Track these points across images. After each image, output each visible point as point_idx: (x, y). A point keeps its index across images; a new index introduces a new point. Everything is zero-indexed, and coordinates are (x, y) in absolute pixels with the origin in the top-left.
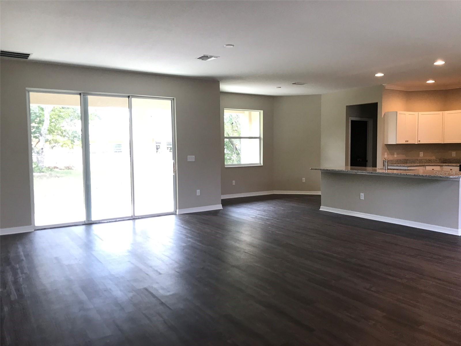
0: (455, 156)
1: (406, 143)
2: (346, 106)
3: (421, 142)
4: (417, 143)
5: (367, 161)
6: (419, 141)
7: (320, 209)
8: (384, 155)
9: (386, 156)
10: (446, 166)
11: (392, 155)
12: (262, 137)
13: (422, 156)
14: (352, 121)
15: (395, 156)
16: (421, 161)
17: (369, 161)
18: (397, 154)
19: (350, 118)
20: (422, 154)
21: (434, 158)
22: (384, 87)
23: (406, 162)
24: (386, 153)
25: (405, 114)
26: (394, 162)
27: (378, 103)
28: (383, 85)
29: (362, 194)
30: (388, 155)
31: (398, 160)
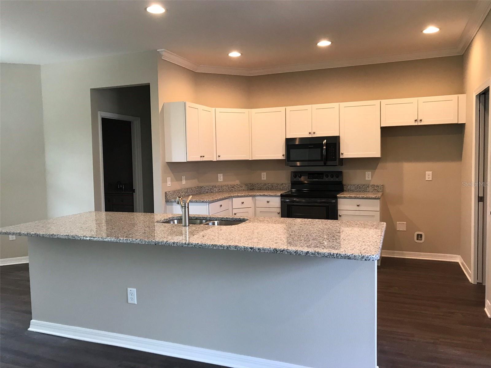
0: (265, 179)
1: (201, 160)
2: (91, 89)
3: (222, 158)
4: (215, 160)
5: (135, 190)
6: (219, 156)
7: (30, 329)
8: (167, 182)
9: (169, 183)
10: (260, 195)
11: (177, 180)
13: (222, 180)
14: (104, 120)
15: (184, 182)
16: (221, 189)
17: (137, 191)
18: (186, 179)
19: (99, 112)
20: (222, 178)
21: (237, 182)
22: (159, 55)
23: (199, 191)
24: (169, 179)
25: (198, 109)
26: (182, 193)
27: (150, 85)
28: (158, 50)
29: (131, 290)
30: (172, 181)
31: (188, 190)
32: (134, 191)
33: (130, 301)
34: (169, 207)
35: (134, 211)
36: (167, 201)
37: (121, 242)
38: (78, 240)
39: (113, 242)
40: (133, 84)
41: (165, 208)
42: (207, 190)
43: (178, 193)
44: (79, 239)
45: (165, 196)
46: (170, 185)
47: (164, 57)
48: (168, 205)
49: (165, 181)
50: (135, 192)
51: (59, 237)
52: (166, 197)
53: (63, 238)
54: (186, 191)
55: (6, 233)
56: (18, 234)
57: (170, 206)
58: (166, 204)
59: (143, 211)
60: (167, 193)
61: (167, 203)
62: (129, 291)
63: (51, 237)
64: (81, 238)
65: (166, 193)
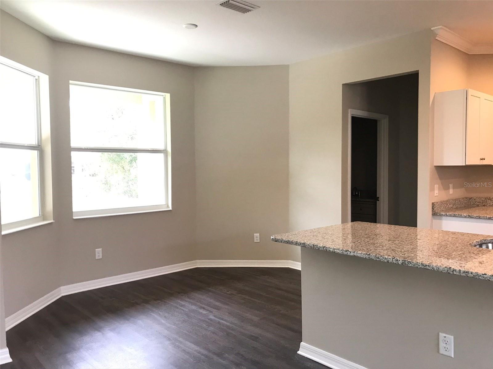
1: (480, 164)
2: (343, 85)
5: (379, 197)
7: (299, 352)
8: (434, 191)
9: (436, 192)
11: (444, 189)
12: (169, 149)
15: (451, 191)
17: (381, 199)
18: (453, 188)
19: (350, 110)
22: (434, 34)
23: (467, 204)
24: (436, 186)
25: (480, 98)
26: (450, 204)
27: (418, 73)
28: (432, 29)
29: (445, 337)
30: (439, 189)
31: (456, 201)
32: (377, 199)
33: (442, 351)
34: (436, 221)
35: (377, 221)
36: (434, 214)
37: (455, 273)
38: (384, 262)
39: (442, 272)
40: (398, 73)
41: (432, 222)
42: (478, 202)
43: (446, 205)
44: (386, 261)
45: (431, 208)
46: (437, 195)
47: (439, 37)
48: (434, 219)
49: (432, 189)
50: (379, 200)
51: (355, 255)
52: (433, 209)
53: (362, 256)
54: (454, 202)
55: (287, 242)
56: (302, 244)
57: (438, 221)
58: (433, 217)
59: (387, 222)
60: (435, 204)
61: (436, 217)
62: (441, 338)
63: (345, 253)
64: (388, 260)
65: (433, 204)
